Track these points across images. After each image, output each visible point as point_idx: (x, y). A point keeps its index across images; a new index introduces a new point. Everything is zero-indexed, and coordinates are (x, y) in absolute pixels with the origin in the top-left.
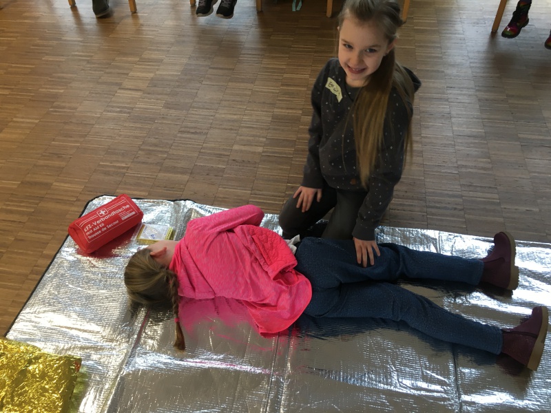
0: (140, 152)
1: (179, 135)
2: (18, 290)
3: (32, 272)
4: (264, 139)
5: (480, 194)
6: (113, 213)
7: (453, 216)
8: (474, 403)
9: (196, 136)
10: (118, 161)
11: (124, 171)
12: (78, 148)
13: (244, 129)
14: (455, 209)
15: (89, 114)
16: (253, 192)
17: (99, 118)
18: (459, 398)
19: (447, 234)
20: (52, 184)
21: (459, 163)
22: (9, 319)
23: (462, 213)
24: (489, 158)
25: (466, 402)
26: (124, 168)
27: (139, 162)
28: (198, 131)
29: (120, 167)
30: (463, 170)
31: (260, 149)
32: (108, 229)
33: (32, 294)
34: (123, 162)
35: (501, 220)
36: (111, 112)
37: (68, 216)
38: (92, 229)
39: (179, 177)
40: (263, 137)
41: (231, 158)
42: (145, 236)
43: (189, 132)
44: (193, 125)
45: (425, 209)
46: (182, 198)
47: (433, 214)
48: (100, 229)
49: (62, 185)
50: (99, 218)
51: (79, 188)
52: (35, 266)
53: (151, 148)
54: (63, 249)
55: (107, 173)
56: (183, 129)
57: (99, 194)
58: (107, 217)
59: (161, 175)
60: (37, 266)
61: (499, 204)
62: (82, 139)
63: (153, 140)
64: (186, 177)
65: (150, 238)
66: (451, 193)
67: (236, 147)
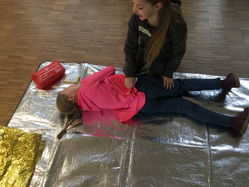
0: (62, 41)
1: (80, 32)
2: (11, 105)
3: (17, 97)
4: (120, 33)
5: (221, 57)
6: (52, 70)
7: (209, 67)
8: (216, 150)
9: (88, 33)
10: (52, 45)
11: (55, 50)
12: (33, 39)
13: (110, 29)
14: (210, 64)
15: (37, 23)
16: (116, 58)
17: (42, 25)
18: (210, 148)
19: (206, 75)
20: (23, 57)
21: (212, 42)
22: (8, 118)
23: (213, 66)
24: (226, 39)
25: (213, 150)
26: (55, 48)
27: (62, 46)
28: (89, 30)
29: (53, 48)
30: (214, 45)
31: (118, 38)
32: (50, 77)
33: (17, 107)
34: (54, 46)
35: (231, 68)
36: (47, 22)
37: (31, 71)
38: (42, 77)
39: (81, 52)
40: (120, 32)
41: (105, 43)
42: (67, 80)
43: (84, 31)
44: (87, 27)
45: (196, 64)
46: (83, 62)
47: (199, 67)
48: (46, 77)
49: (27, 57)
50: (45, 72)
51: (35, 58)
52: (18, 94)
53: (67, 39)
54: (30, 86)
55: (47, 51)
56: (82, 30)
57: (45, 61)
58: (49, 71)
59: (73, 52)
60: (19, 94)
61: (230, 61)
62: (35, 35)
63: (68, 35)
64: (84, 52)
65: (69, 81)
66: (208, 56)
67: (107, 38)
